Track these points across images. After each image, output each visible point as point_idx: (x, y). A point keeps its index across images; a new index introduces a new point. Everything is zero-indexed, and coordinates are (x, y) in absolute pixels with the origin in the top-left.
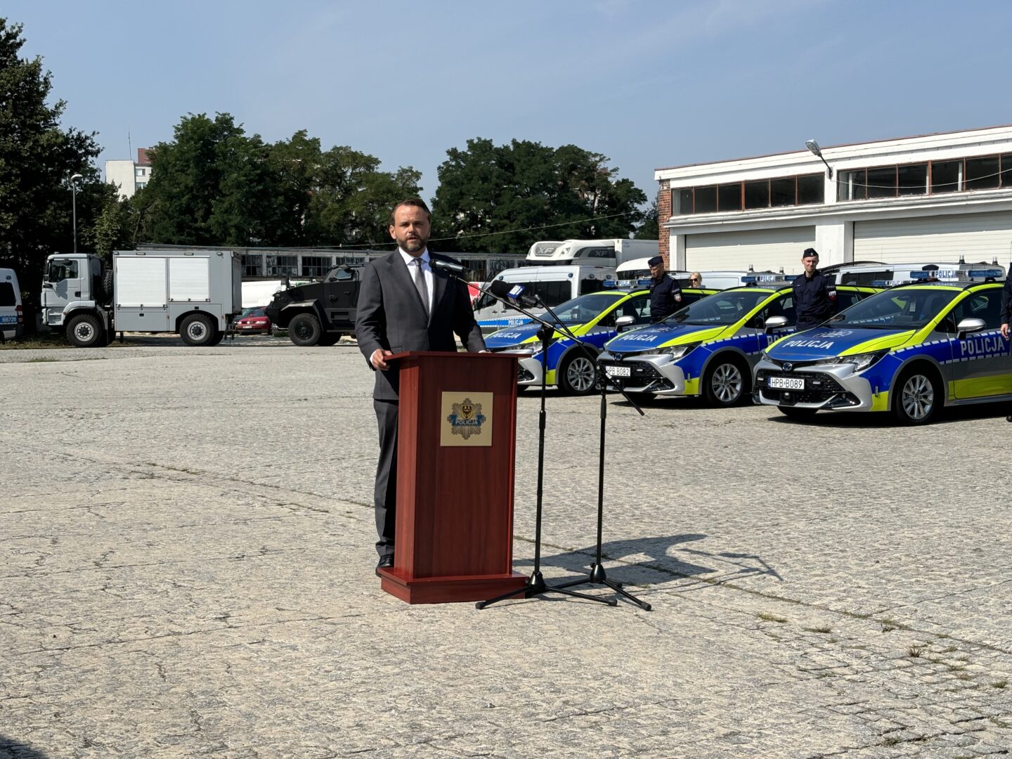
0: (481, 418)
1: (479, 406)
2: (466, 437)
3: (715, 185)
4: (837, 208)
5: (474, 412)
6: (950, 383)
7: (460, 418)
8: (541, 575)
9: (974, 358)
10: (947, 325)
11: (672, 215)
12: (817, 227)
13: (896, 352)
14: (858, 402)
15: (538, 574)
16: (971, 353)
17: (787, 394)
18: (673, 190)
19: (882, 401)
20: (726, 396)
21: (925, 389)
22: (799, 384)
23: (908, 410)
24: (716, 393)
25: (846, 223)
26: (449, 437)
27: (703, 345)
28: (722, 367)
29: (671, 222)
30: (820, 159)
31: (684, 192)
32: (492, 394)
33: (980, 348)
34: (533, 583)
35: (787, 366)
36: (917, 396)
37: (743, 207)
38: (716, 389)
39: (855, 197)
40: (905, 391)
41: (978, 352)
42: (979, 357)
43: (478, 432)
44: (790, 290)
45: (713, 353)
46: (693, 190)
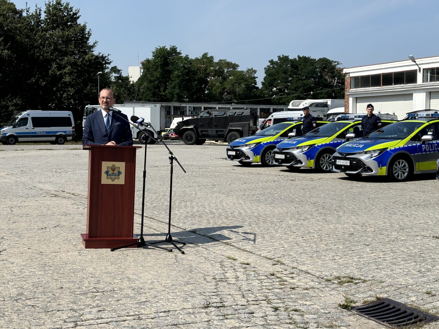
0: (119, 173)
1: (119, 168)
2: (113, 180)
3: (369, 75)
4: (422, 86)
5: (116, 170)
6: (417, 163)
7: (111, 172)
8: (143, 239)
9: (429, 152)
10: (417, 138)
11: (350, 88)
12: (414, 94)
13: (390, 149)
14: (372, 171)
15: (142, 239)
16: (427, 150)
17: (343, 167)
18: (351, 77)
19: (383, 171)
20: (327, 168)
21: (404, 166)
22: (347, 163)
23: (396, 175)
24: (322, 166)
25: (426, 93)
26: (105, 180)
27: (316, 145)
28: (325, 155)
29: (350, 92)
30: (415, 63)
31: (356, 78)
32: (125, 163)
33: (432, 148)
34: (140, 241)
35: (343, 155)
36: (400, 169)
37: (381, 85)
38: (322, 165)
39: (431, 81)
40: (394, 166)
41: (431, 150)
42: (431, 152)
43: (119, 179)
44: (360, 122)
45: (321, 149)
46: (360, 78)
